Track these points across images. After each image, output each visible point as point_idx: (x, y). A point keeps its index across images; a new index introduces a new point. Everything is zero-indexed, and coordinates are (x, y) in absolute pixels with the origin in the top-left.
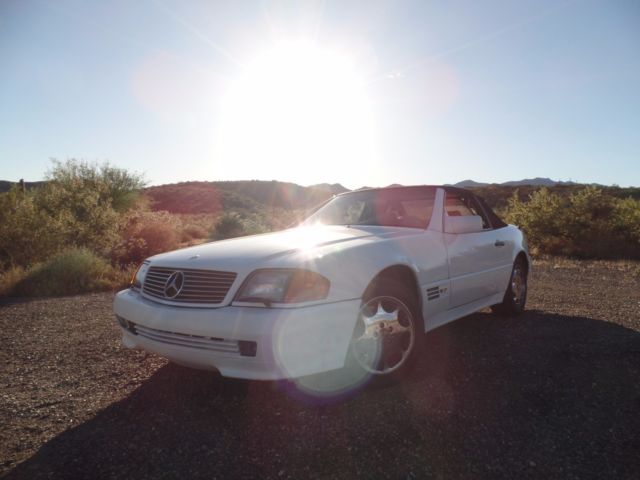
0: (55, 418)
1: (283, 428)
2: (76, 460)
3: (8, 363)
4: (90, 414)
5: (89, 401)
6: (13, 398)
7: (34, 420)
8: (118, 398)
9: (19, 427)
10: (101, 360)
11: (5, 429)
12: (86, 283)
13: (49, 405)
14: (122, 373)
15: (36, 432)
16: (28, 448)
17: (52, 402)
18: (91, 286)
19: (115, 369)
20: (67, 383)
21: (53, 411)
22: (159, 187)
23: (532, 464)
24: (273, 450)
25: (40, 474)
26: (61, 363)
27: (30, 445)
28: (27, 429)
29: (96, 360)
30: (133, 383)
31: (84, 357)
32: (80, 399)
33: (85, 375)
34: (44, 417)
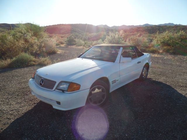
0: (14, 114)
1: (69, 120)
2: (18, 128)
3: (5, 95)
4: (23, 113)
5: (23, 109)
6: (5, 108)
7: (9, 115)
8: (30, 109)
9: (5, 117)
10: (28, 95)
11: (2, 118)
12: (28, 64)
13: (13, 110)
14: (33, 100)
15: (9, 119)
16: (7, 124)
17: (14, 109)
18: (29, 64)
19: (31, 98)
20: (18, 103)
21: (14, 112)
22: (52, 26)
23: (127, 135)
24: (65, 128)
25: (9, 132)
26: (18, 95)
27: (8, 123)
28: (7, 118)
29: (27, 95)
30: (35, 103)
31: (24, 93)
32: (21, 109)
33: (23, 100)
34: (12, 114)
